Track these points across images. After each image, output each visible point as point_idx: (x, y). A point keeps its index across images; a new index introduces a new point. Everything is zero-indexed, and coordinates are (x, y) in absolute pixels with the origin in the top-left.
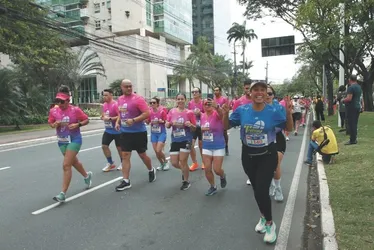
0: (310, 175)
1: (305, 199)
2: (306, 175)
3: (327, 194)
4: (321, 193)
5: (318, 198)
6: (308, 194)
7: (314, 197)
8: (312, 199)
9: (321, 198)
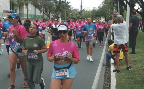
0: (106, 72)
1: (102, 86)
2: (104, 73)
3: (115, 84)
4: (112, 83)
5: (110, 86)
6: (104, 83)
7: (107, 85)
8: (106, 86)
9: (111, 85)
